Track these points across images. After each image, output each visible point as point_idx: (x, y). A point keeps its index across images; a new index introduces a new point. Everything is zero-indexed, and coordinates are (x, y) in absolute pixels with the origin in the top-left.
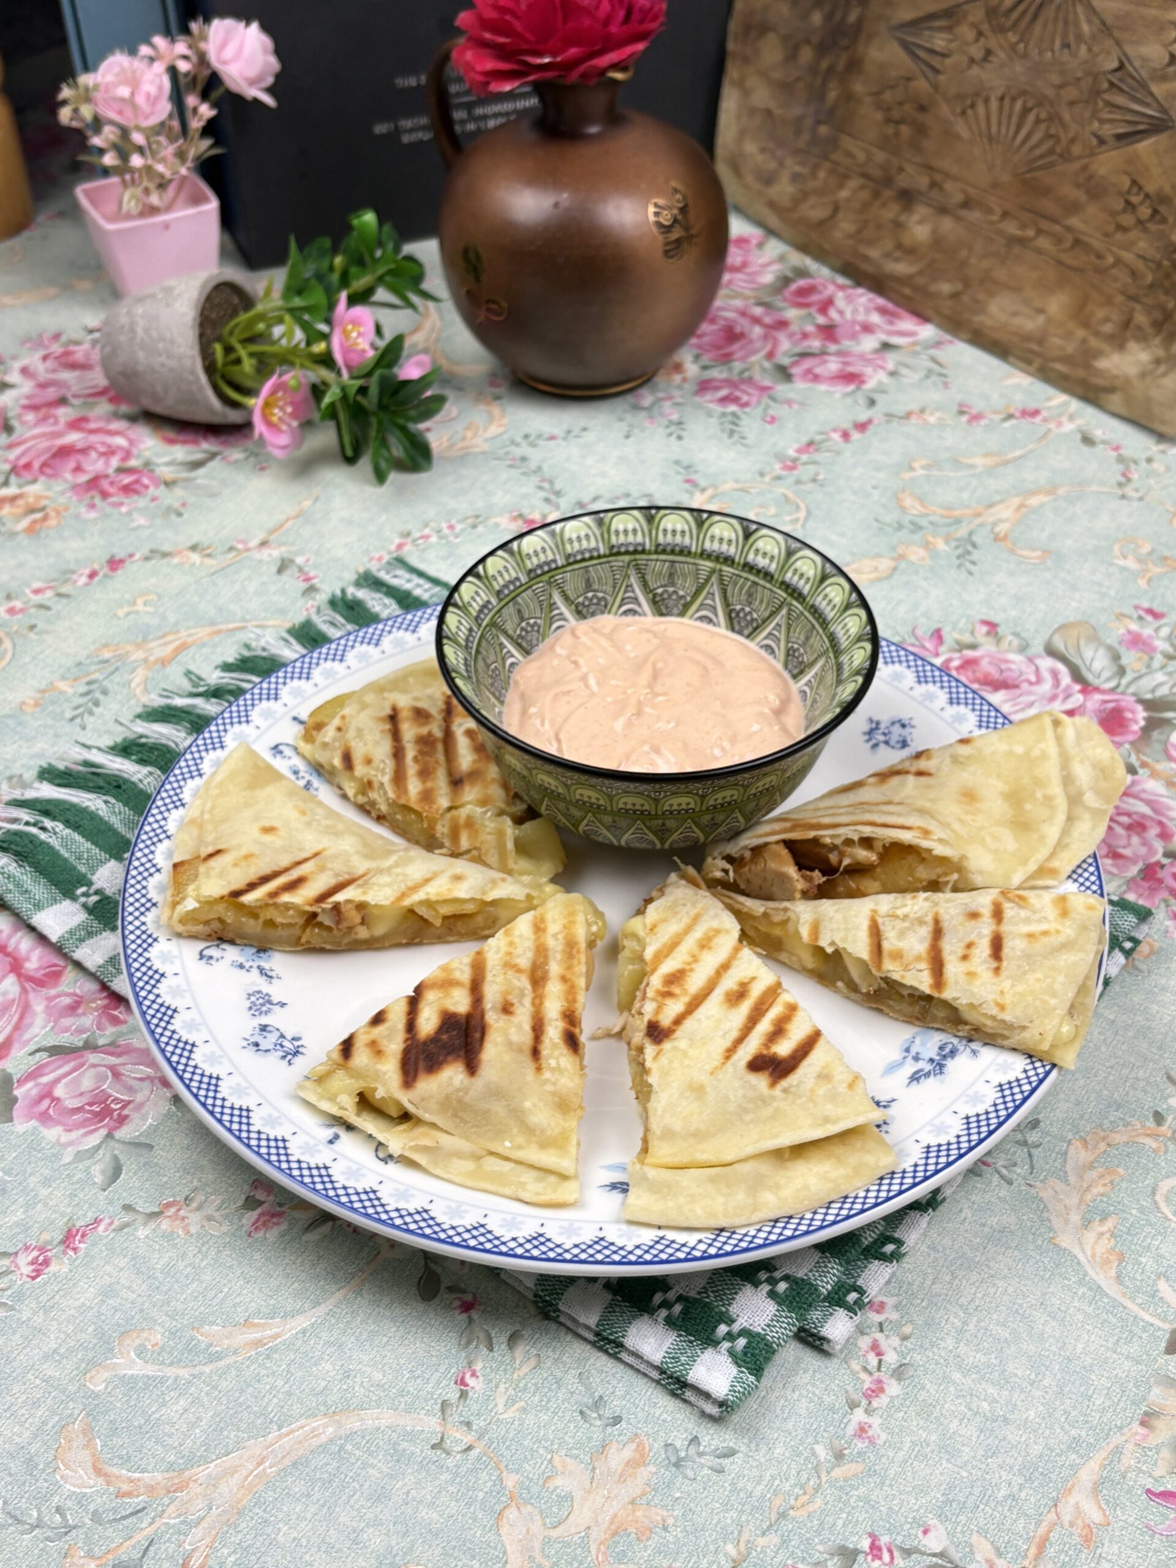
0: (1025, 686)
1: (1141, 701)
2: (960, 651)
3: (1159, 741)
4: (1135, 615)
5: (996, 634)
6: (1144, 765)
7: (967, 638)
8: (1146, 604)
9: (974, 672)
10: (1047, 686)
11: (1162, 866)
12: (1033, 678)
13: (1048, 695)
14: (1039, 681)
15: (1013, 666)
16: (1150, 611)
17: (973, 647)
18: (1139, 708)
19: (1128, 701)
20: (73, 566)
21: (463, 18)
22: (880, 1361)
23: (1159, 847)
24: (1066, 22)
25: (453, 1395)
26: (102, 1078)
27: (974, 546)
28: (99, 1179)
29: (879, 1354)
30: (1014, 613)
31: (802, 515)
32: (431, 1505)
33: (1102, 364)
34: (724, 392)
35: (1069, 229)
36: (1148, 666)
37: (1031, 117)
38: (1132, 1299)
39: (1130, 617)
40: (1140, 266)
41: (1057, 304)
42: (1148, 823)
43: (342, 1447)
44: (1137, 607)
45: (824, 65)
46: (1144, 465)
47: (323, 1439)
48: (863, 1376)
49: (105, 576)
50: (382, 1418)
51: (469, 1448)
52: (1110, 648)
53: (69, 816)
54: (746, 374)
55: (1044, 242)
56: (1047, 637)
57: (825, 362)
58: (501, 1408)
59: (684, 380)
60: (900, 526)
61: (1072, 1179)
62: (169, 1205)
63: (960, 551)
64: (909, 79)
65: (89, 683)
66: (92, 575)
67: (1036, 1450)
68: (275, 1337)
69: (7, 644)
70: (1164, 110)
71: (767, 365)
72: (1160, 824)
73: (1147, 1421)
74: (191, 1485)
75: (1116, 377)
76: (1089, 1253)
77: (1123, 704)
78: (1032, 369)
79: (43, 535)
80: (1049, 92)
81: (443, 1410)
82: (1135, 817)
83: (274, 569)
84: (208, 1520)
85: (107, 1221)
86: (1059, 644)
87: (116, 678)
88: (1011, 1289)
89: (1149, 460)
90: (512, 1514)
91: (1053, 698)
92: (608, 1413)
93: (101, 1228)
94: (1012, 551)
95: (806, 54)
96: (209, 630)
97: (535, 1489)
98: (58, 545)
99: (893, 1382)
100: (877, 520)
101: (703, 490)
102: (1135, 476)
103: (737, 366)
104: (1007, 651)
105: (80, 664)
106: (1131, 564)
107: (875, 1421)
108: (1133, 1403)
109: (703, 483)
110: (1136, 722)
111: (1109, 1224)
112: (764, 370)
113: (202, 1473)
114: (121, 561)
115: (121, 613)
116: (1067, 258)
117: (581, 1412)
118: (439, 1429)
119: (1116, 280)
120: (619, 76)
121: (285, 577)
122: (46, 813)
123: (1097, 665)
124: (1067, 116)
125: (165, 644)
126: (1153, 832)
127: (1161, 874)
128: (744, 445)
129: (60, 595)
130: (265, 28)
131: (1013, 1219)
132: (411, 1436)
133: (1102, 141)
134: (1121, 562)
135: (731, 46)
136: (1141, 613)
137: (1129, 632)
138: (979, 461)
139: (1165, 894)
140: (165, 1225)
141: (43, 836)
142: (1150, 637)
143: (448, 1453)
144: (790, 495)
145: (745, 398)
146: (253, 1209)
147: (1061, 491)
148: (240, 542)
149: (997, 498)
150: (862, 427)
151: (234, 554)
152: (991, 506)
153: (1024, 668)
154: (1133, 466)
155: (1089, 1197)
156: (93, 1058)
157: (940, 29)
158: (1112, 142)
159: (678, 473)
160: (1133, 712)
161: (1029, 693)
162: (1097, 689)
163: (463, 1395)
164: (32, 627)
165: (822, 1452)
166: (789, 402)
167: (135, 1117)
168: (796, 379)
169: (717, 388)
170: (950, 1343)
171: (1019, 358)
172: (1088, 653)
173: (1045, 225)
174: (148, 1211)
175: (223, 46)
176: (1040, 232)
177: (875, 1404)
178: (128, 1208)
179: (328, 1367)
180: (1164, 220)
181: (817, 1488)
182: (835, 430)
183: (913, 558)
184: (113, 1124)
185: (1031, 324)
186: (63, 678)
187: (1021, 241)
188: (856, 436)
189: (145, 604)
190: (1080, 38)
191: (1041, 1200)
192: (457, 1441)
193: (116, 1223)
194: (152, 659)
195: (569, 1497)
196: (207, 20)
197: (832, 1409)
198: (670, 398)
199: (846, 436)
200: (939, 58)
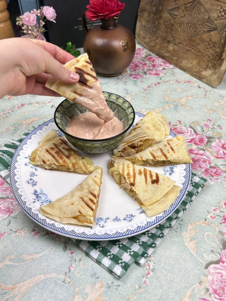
0: (185, 133)
1: (206, 137)
2: (174, 126)
3: (209, 145)
4: (206, 120)
5: (181, 123)
6: (206, 149)
7: (175, 124)
8: (208, 118)
9: (176, 130)
10: (189, 133)
11: (209, 169)
12: (187, 132)
13: (190, 135)
14: (188, 132)
15: (183, 130)
16: (209, 120)
17: (176, 125)
18: (206, 138)
19: (204, 137)
20: (15, 106)
21: (88, 6)
22: (149, 268)
23: (208, 165)
24: (199, 9)
25: (68, 271)
26: (9, 204)
27: (178, 106)
28: (6, 224)
29: (149, 266)
30: (184, 119)
31: (147, 100)
32: (61, 294)
33: (202, 73)
34: (134, 76)
35: (198, 48)
36: (208, 130)
37: (192, 27)
38: (199, 257)
39: (205, 121)
40: (210, 55)
41: (195, 62)
42: (207, 161)
43: (46, 281)
44: (207, 119)
45: (155, 17)
46: (209, 92)
47: (42, 279)
48: (146, 271)
49: (21, 108)
50: (54, 275)
51: (70, 282)
52: (201, 127)
53: (8, 153)
54: (138, 73)
55: (193, 51)
56: (190, 124)
57: (153, 71)
58: (76, 274)
59: (127, 74)
60: (164, 102)
61: (188, 232)
62: (19, 230)
63: (175, 107)
64: (170, 20)
65: (15, 128)
66: (18, 107)
67: (178, 288)
68: (35, 257)
69: (2, 120)
70: (216, 26)
71: (142, 71)
72: (209, 161)
73: (200, 283)
74: (16, 288)
75: (205, 76)
76: (191, 247)
77: (203, 137)
78: (190, 74)
79: (11, 100)
80: (195, 22)
81: (65, 274)
82: (204, 159)
83: (51, 107)
84: (18, 295)
85: (7, 232)
86: (192, 126)
87: (20, 127)
88: (175, 254)
89: (210, 91)
90: (76, 297)
91: (190, 136)
92: (96, 276)
93: (6, 234)
94: (184, 107)
95: (152, 15)
96: (38, 118)
97: (81, 292)
98: (13, 102)
99: (152, 272)
100: (160, 101)
101: (129, 94)
102: (208, 94)
103: (137, 71)
104: (182, 127)
105: (14, 124)
106: (206, 111)
107: (148, 280)
108: (198, 279)
109: (129, 93)
110: (206, 141)
111: (195, 241)
112: (142, 72)
113: (18, 285)
114: (24, 105)
115: (22, 114)
116: (197, 54)
117: (92, 276)
118: (64, 278)
119: (206, 58)
120: (116, 18)
121: (52, 109)
122: (4, 153)
123: (199, 130)
124: (198, 27)
125: (29, 121)
126: (207, 162)
127: (209, 171)
128: (137, 86)
129: (12, 111)
130: (54, 8)
131: (177, 240)
132: (59, 279)
133: (205, 32)
134: (204, 110)
135: (139, 14)
136: (207, 120)
137: (205, 123)
138: (179, 90)
139: (209, 175)
140: (17, 234)
141: (3, 157)
142: (209, 125)
143: (65, 283)
144: (145, 96)
145: (138, 78)
146: (34, 231)
147: (194, 96)
148: (45, 102)
149: (182, 97)
150: (159, 83)
151: (44, 104)
152: (181, 99)
153: (185, 130)
154: (207, 92)
155: (191, 235)
156: (8, 200)
157: (176, 11)
158: (206, 32)
159: (125, 91)
160: (205, 139)
161: (186, 135)
162: (198, 134)
163: (70, 271)
164: (7, 117)
165: (137, 287)
166: (146, 79)
167: (14, 212)
168: (147, 74)
169: (133, 76)
170: (163, 265)
171: (187, 71)
172: (197, 127)
173: (193, 47)
174: (15, 231)
175: (46, 11)
176: (192, 49)
177: (148, 276)
178: (11, 230)
179: (45, 264)
180: (215, 47)
181: (135, 294)
182: (154, 84)
183: (166, 108)
184: (10, 213)
185: (190, 66)
186: (11, 127)
187: (189, 50)
188: (157, 85)
189: (27, 113)
190: (201, 12)
191: (182, 236)
192: (67, 281)
193: (9, 233)
194: (27, 123)
195: (88, 294)
196: (43, 6)
197: (140, 278)
198: (124, 77)
199: (156, 85)
200: (176, 16)
